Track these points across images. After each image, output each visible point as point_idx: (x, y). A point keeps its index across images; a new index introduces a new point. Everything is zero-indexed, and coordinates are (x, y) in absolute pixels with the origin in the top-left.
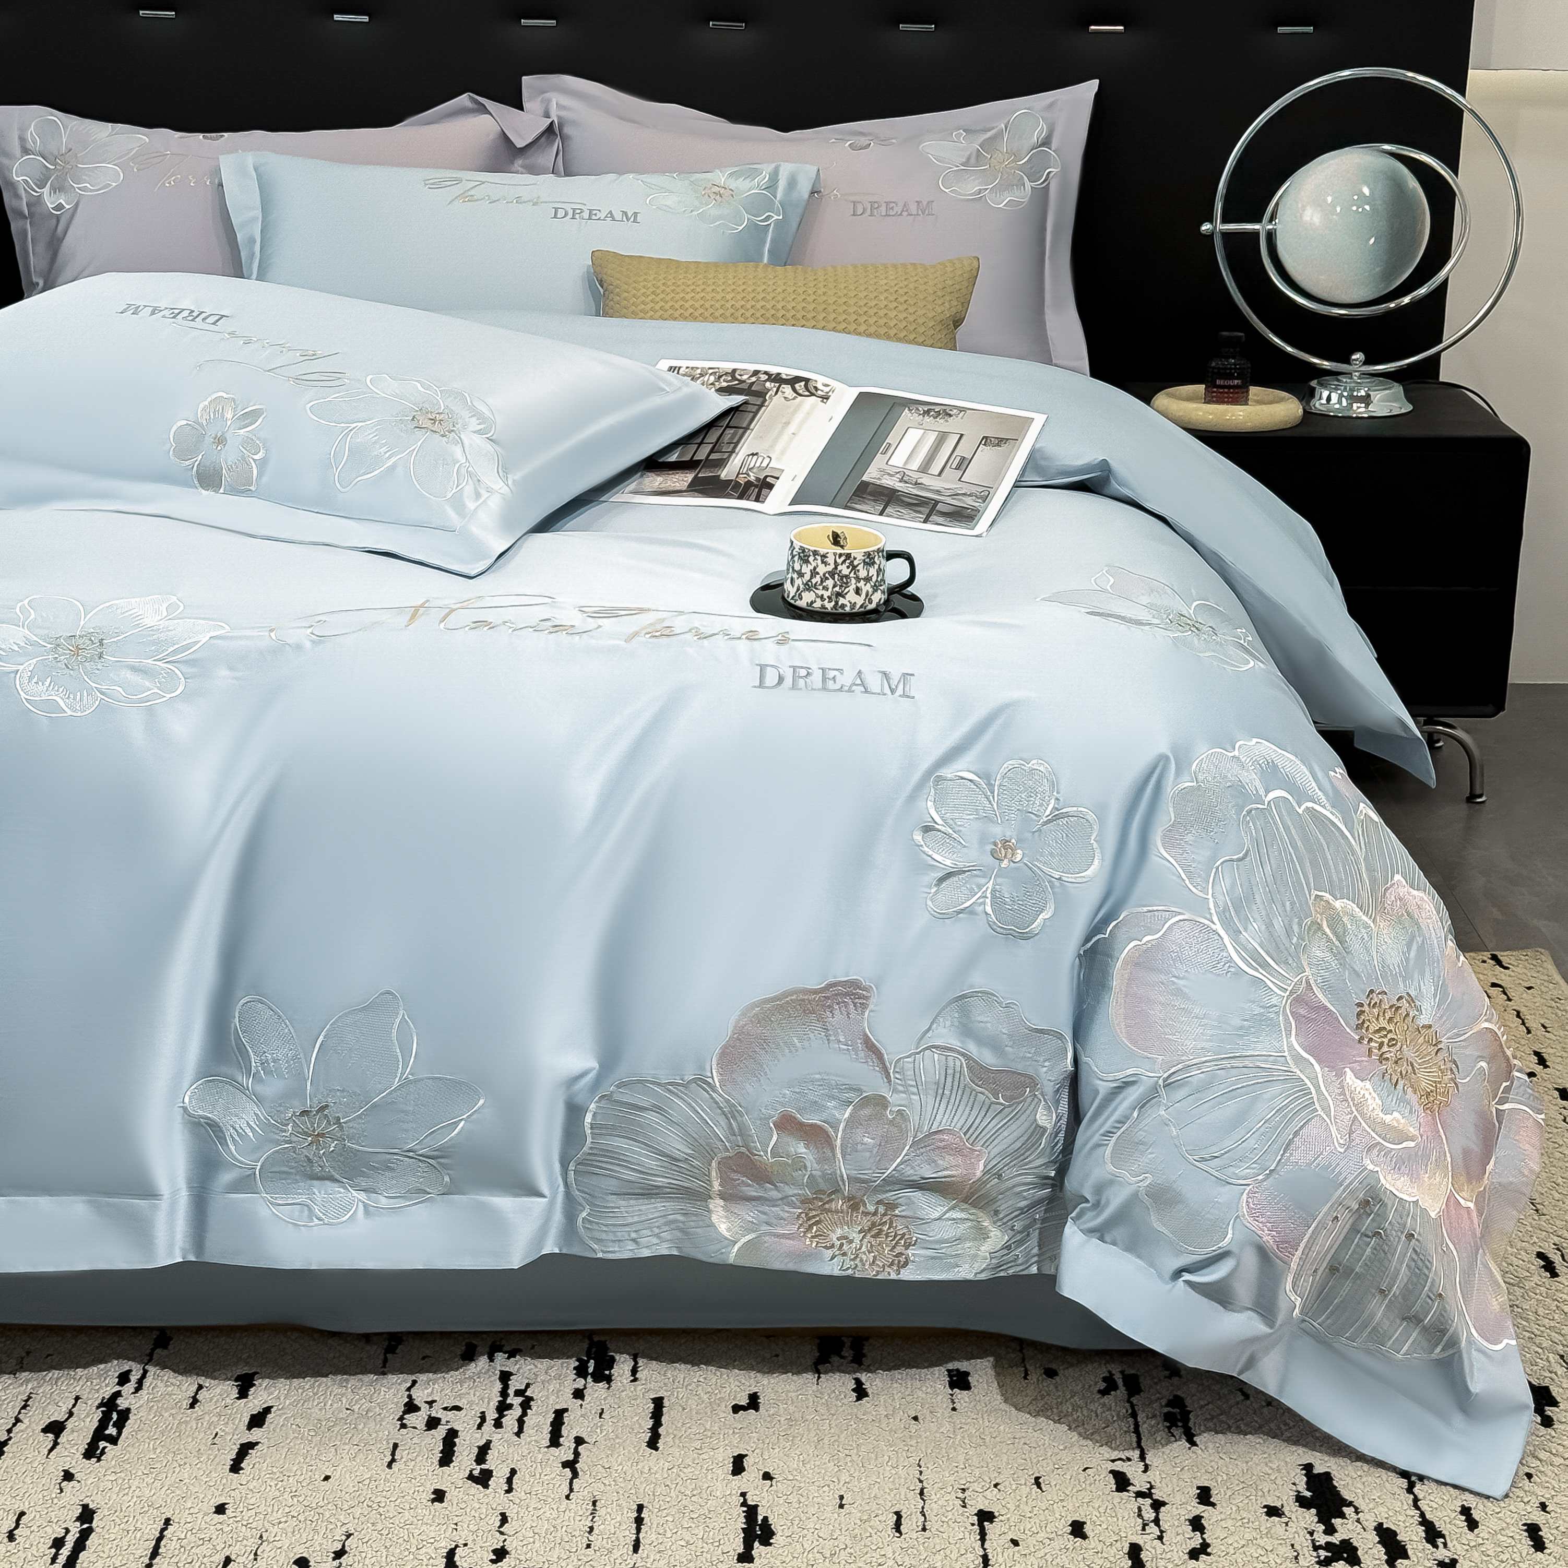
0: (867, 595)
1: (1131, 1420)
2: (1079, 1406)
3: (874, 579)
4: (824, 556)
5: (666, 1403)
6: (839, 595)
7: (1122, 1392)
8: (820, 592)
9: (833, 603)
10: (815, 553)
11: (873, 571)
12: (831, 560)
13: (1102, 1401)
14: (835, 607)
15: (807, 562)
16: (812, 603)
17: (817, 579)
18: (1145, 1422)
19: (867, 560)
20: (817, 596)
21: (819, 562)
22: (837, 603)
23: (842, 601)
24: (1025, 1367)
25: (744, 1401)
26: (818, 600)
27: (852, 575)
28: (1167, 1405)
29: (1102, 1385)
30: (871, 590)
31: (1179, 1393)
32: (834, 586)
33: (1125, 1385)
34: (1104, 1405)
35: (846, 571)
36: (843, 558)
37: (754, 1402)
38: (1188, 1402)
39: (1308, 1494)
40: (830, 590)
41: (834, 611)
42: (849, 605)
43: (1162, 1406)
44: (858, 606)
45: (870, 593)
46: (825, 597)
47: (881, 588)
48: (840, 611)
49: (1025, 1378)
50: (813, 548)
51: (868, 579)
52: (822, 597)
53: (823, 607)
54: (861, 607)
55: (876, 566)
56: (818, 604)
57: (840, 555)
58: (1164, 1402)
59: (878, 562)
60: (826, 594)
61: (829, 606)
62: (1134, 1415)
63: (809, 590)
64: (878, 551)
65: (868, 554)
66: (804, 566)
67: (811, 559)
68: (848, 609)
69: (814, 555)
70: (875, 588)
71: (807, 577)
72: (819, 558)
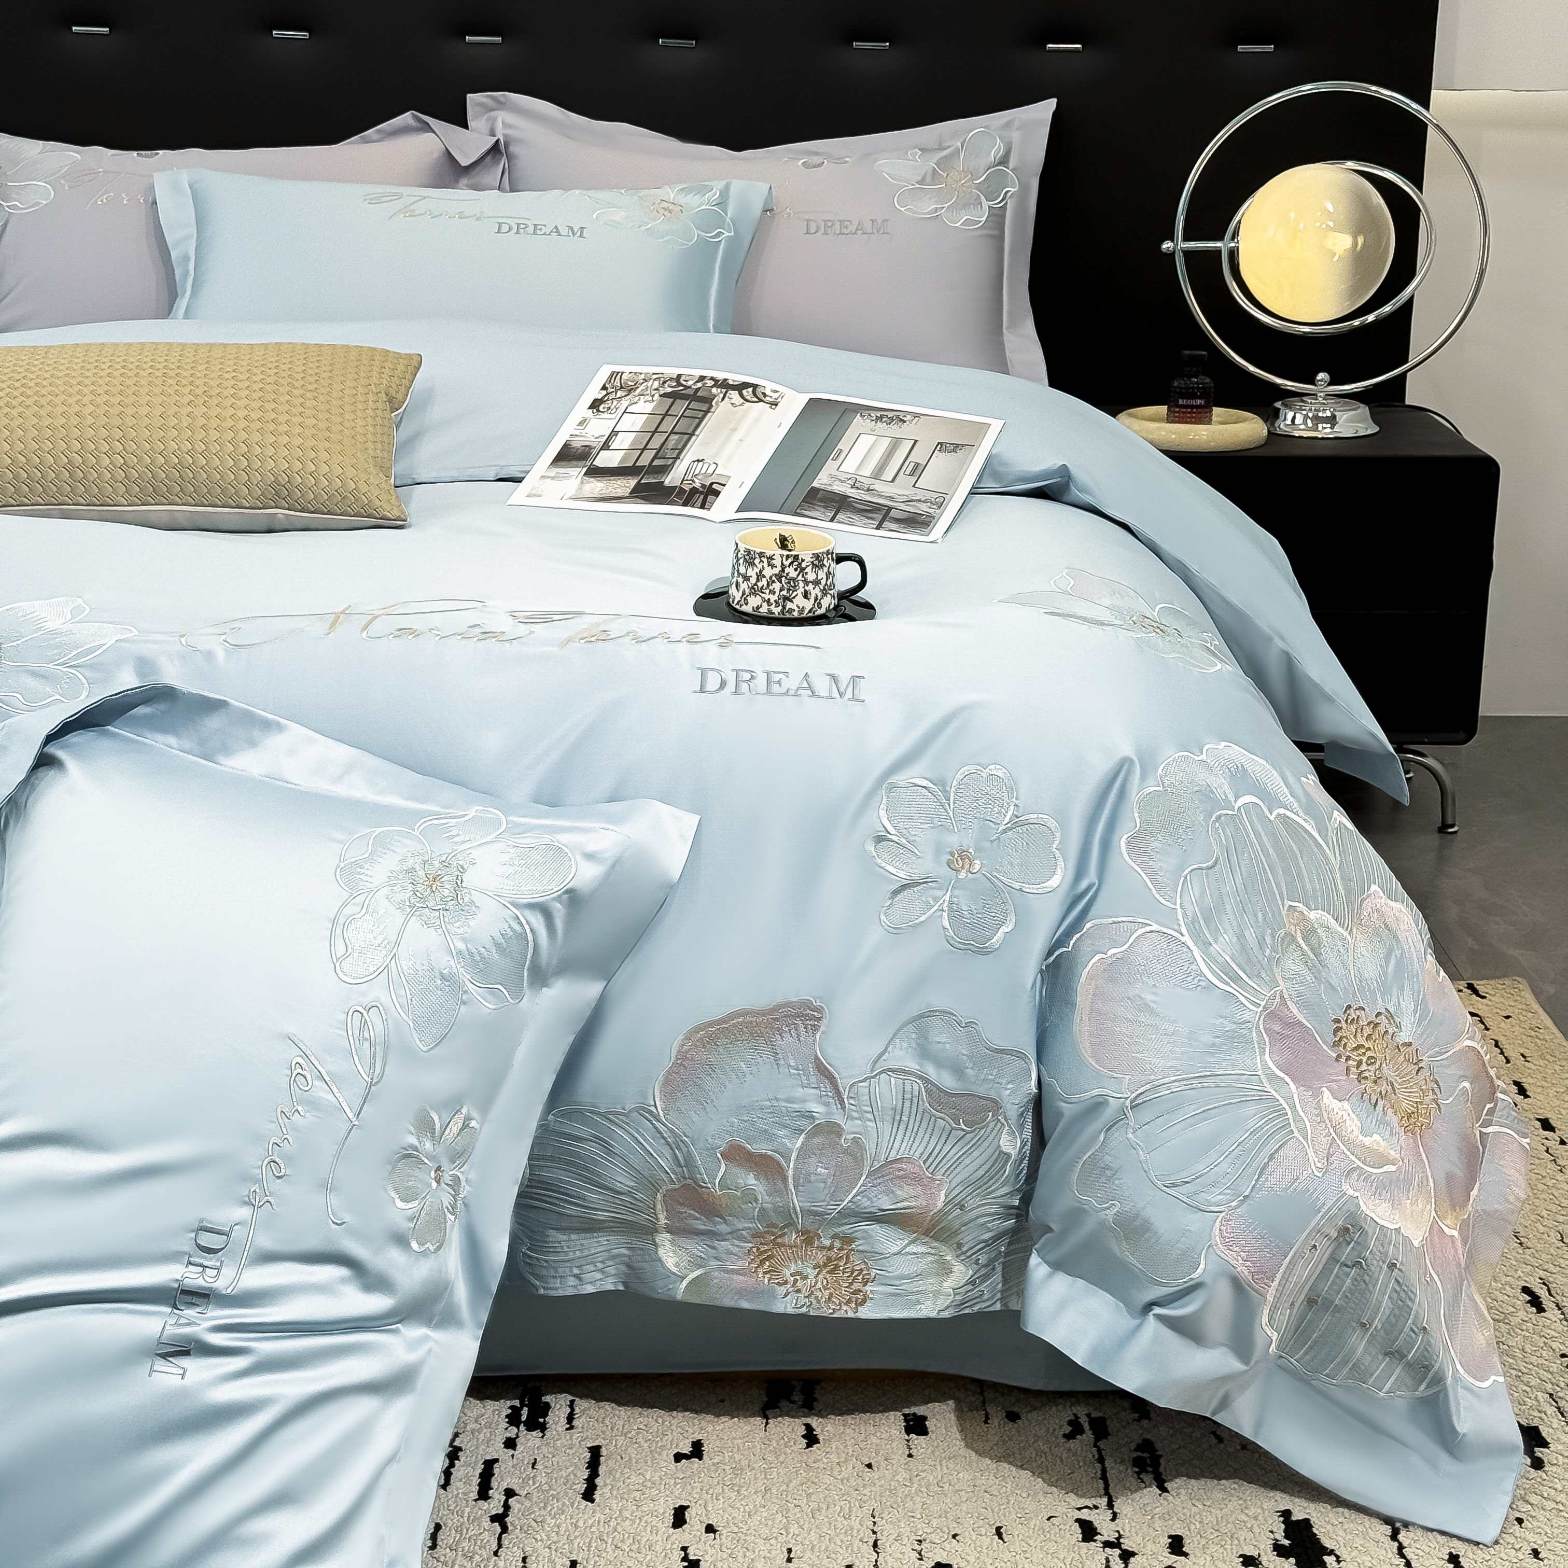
0: (816, 600)
1: (1098, 1466)
2: (1042, 1451)
3: (823, 582)
4: (770, 558)
5: (604, 1452)
6: (786, 599)
7: (1088, 1435)
8: (766, 597)
9: (780, 607)
10: (761, 555)
11: (822, 575)
12: (777, 562)
13: (1067, 1446)
14: (782, 611)
15: (753, 564)
16: (758, 608)
17: (763, 583)
18: (1112, 1468)
19: (816, 562)
20: (764, 600)
21: (766, 564)
22: (784, 607)
23: (789, 605)
24: (985, 1410)
25: (687, 1450)
26: (765, 604)
27: (800, 577)
28: (1136, 1450)
29: (1068, 1429)
30: (820, 595)
31: (1149, 1437)
32: (781, 591)
33: (1091, 1429)
34: (1069, 1450)
35: (793, 574)
36: (790, 560)
37: (697, 1450)
38: (1158, 1445)
39: (1287, 1542)
40: (777, 594)
41: (782, 616)
42: (797, 609)
43: (1131, 1451)
44: (806, 611)
45: (819, 598)
46: (772, 601)
47: (831, 592)
48: (788, 616)
49: (986, 1422)
50: (758, 550)
51: (817, 583)
52: (768, 602)
53: (770, 612)
54: (810, 611)
55: (826, 569)
56: (764, 609)
57: (788, 557)
58: (1133, 1446)
59: (827, 565)
60: (773, 598)
61: (776, 610)
62: (1101, 1460)
63: (755, 594)
64: (828, 553)
65: (817, 556)
66: (750, 570)
67: (757, 561)
68: (796, 614)
69: (760, 557)
70: (824, 593)
71: (753, 580)
72: (765, 560)
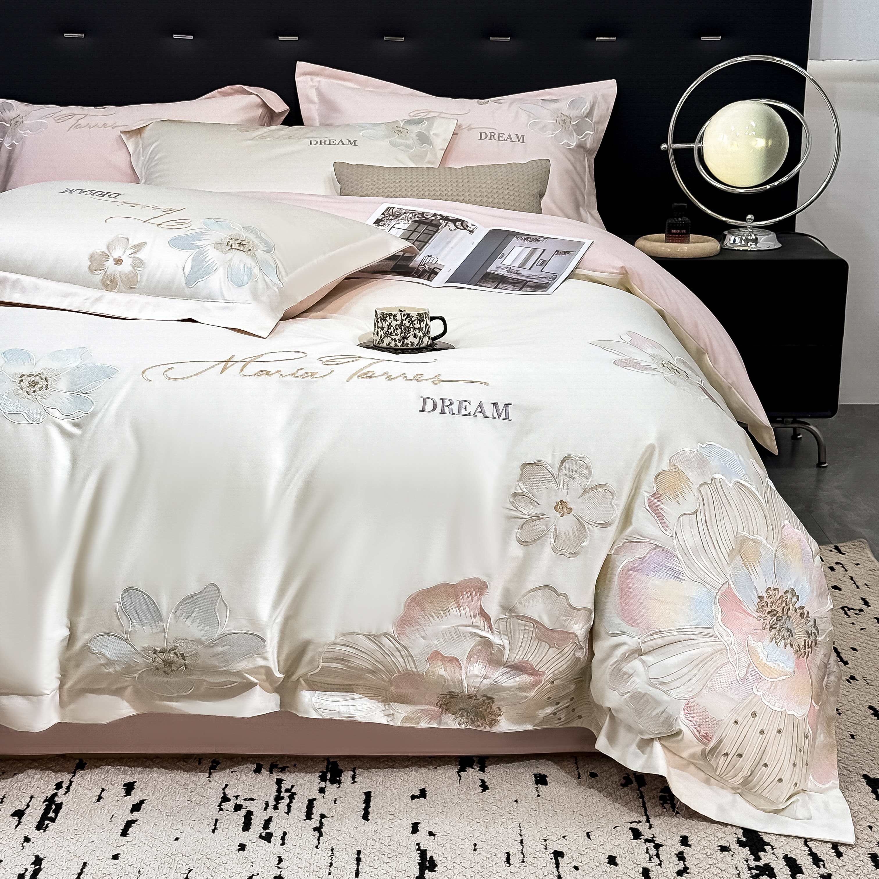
3: (424, 329)
4: (395, 316)
8: (393, 337)
11: (423, 325)
12: (399, 318)
14: (402, 344)
15: (386, 320)
16: (389, 344)
17: (392, 329)
19: (420, 318)
22: (403, 342)
23: (406, 341)
26: (393, 341)
27: (411, 326)
32: (401, 333)
35: (408, 324)
41: (402, 347)
42: (410, 343)
44: (415, 345)
45: (422, 338)
47: (428, 336)
48: (405, 347)
50: (388, 312)
51: (420, 329)
52: (395, 340)
53: (396, 345)
57: (404, 315)
59: (426, 321)
60: (397, 338)
63: (387, 337)
64: (425, 314)
65: (419, 315)
66: (384, 323)
67: (388, 319)
68: (410, 346)
69: (389, 316)
70: (425, 335)
71: (386, 329)
72: (392, 317)
